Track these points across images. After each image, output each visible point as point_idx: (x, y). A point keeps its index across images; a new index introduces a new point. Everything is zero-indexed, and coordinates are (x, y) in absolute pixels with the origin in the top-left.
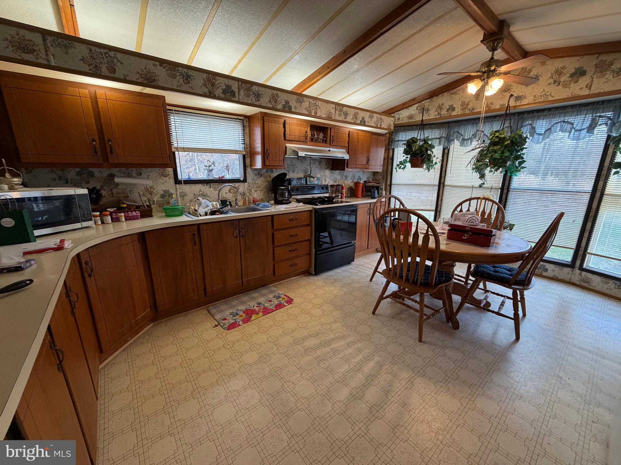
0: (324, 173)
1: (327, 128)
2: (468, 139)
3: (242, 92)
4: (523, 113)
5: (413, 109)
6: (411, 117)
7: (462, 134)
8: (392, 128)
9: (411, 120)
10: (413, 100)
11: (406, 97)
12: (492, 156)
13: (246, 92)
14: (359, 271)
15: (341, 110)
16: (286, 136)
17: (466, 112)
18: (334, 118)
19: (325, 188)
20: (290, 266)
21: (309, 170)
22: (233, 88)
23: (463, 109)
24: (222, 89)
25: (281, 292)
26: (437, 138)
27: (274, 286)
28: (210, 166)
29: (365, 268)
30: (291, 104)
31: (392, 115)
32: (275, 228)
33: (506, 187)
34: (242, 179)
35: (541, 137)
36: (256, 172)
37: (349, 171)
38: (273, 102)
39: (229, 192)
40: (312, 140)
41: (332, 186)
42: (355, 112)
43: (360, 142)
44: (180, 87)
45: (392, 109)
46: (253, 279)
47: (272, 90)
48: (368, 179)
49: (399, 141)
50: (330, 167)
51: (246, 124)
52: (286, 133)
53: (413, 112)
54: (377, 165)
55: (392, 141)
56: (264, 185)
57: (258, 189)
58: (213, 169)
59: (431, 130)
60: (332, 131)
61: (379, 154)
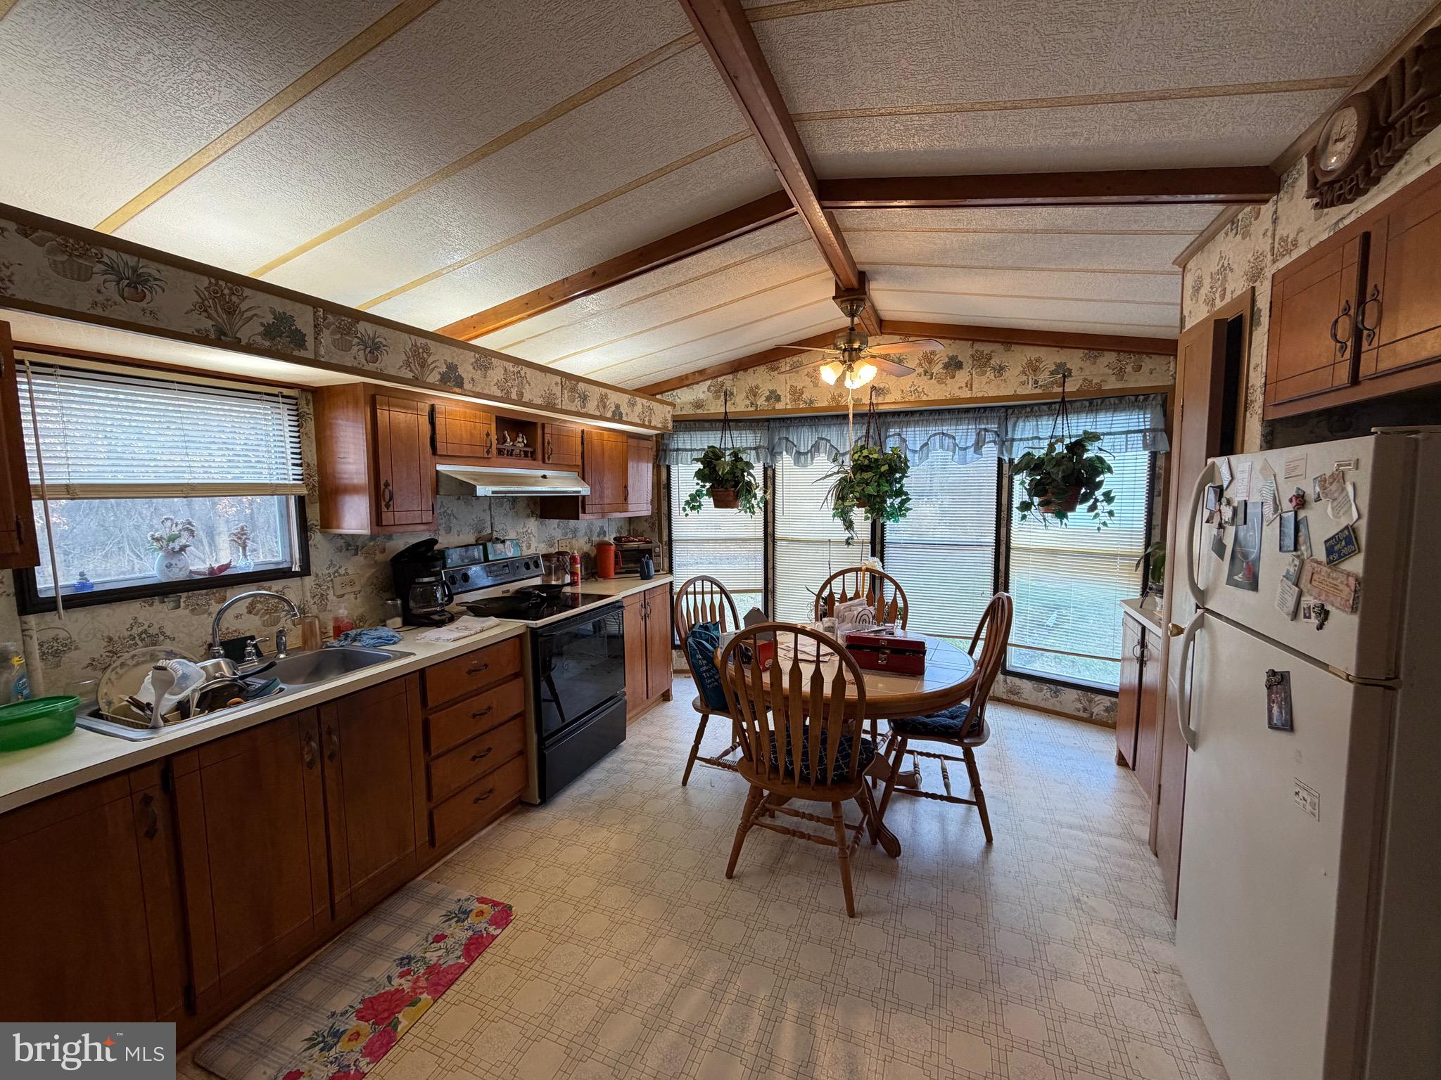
0: (524, 526)
1: (534, 424)
2: (806, 454)
3: (326, 336)
4: (886, 414)
5: (702, 390)
6: (698, 404)
7: (795, 443)
8: (670, 425)
9: (700, 411)
10: (701, 372)
11: (688, 366)
12: (863, 490)
13: (338, 336)
14: (646, 763)
15: (573, 389)
16: (438, 445)
17: (801, 406)
18: (559, 407)
19: (530, 563)
20: (476, 801)
21: (489, 523)
22: (299, 324)
23: (795, 400)
24: (262, 325)
25: (463, 894)
26: (751, 449)
27: (429, 878)
28: (172, 539)
29: (656, 752)
30: (461, 371)
31: (659, 397)
32: (431, 704)
33: (878, 540)
34: (296, 568)
35: (917, 455)
36: (341, 542)
37: (586, 521)
38: (416, 367)
39: (250, 612)
40: (500, 452)
41: (547, 557)
42: (601, 395)
43: (607, 454)
44: (104, 307)
45: (658, 384)
46: (370, 880)
47: (412, 337)
48: (619, 531)
49: (678, 450)
50: (538, 512)
51: (309, 410)
52: (438, 438)
53: (702, 396)
54: (641, 504)
55: (665, 451)
56: (367, 575)
57: (349, 589)
58: (187, 546)
59: (738, 432)
60: (547, 430)
61: (642, 477)
